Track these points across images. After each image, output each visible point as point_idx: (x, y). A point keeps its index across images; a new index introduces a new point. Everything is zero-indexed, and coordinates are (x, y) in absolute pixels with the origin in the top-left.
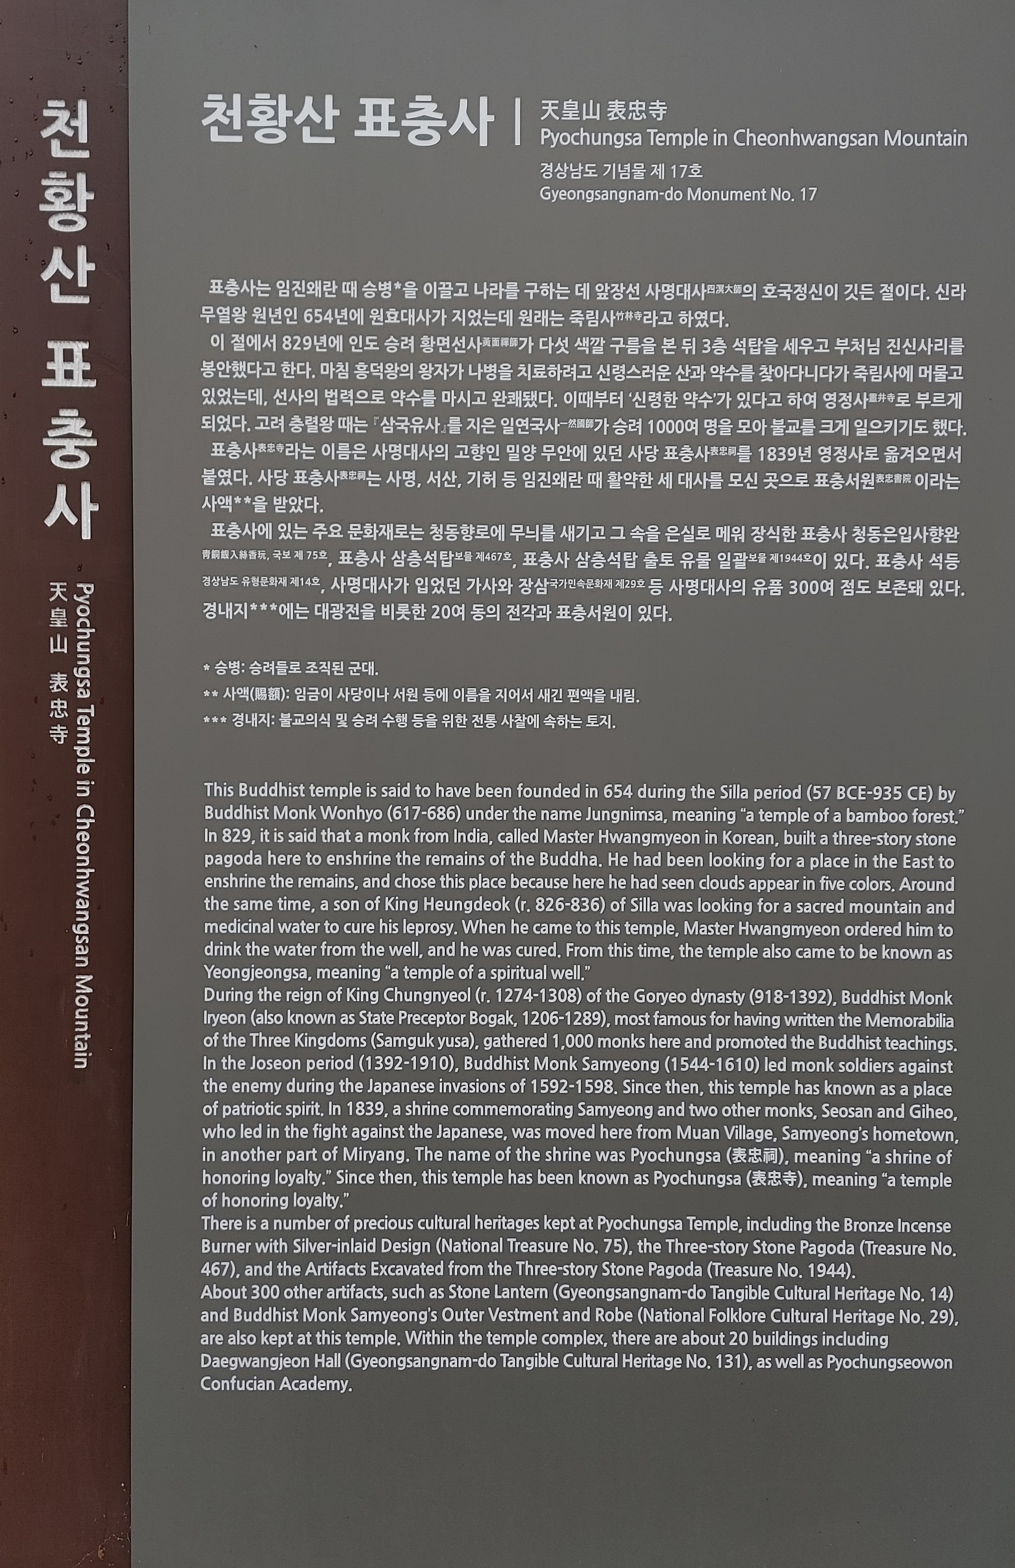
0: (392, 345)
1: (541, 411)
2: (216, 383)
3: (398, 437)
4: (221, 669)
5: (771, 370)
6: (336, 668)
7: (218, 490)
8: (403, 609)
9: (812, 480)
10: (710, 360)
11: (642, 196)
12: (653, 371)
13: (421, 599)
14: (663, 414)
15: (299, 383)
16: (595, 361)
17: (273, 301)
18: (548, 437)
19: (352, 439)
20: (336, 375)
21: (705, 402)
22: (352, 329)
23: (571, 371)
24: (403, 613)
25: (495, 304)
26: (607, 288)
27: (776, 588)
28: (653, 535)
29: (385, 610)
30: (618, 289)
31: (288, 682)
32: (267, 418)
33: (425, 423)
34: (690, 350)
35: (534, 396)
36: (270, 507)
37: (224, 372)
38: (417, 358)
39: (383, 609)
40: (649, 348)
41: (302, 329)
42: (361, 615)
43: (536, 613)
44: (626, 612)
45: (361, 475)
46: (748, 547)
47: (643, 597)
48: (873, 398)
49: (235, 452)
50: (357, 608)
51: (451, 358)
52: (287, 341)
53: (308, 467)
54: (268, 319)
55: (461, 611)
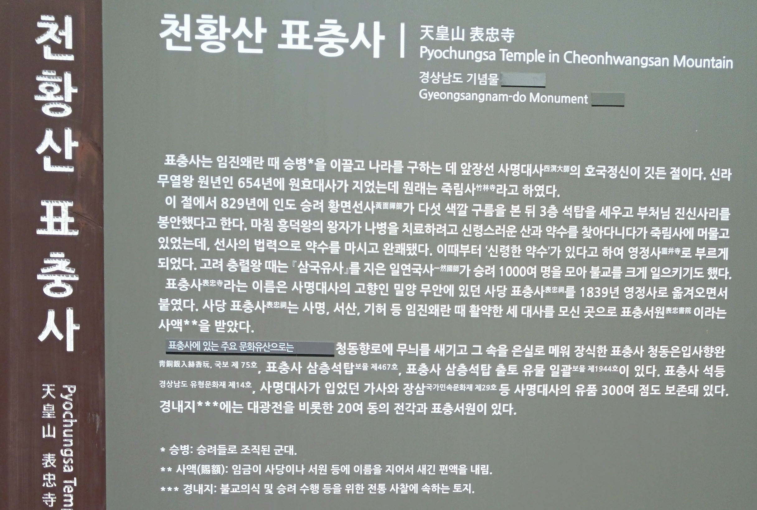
0: (306, 206)
1: (420, 259)
2: (169, 232)
3: (312, 276)
4: (174, 450)
5: (590, 230)
6: (265, 450)
7: (171, 315)
8: (316, 406)
9: (619, 311)
10: (546, 222)
11: (496, 98)
12: (504, 230)
13: (329, 398)
14: (511, 261)
15: (235, 234)
16: (460, 222)
17: (214, 171)
18: (425, 278)
19: (276, 277)
20: (263, 228)
21: (542, 253)
22: (275, 193)
23: (442, 229)
24: (316, 408)
25: (385, 177)
26: (470, 166)
27: (592, 390)
28: (503, 351)
29: (302, 407)
30: (478, 168)
31: (227, 460)
32: (209, 260)
33: (332, 266)
34: (531, 214)
35: (415, 247)
36: (212, 328)
37: (176, 225)
38: (326, 216)
39: (300, 406)
40: (501, 212)
41: (237, 193)
42: (283, 410)
43: (416, 409)
44: (483, 408)
45: (283, 305)
46: (573, 360)
47: (495, 397)
48: (665, 251)
49: (184, 284)
50: (280, 405)
51: (352, 217)
52: (225, 202)
53: (242, 298)
54: (210, 185)
55: (360, 407)
